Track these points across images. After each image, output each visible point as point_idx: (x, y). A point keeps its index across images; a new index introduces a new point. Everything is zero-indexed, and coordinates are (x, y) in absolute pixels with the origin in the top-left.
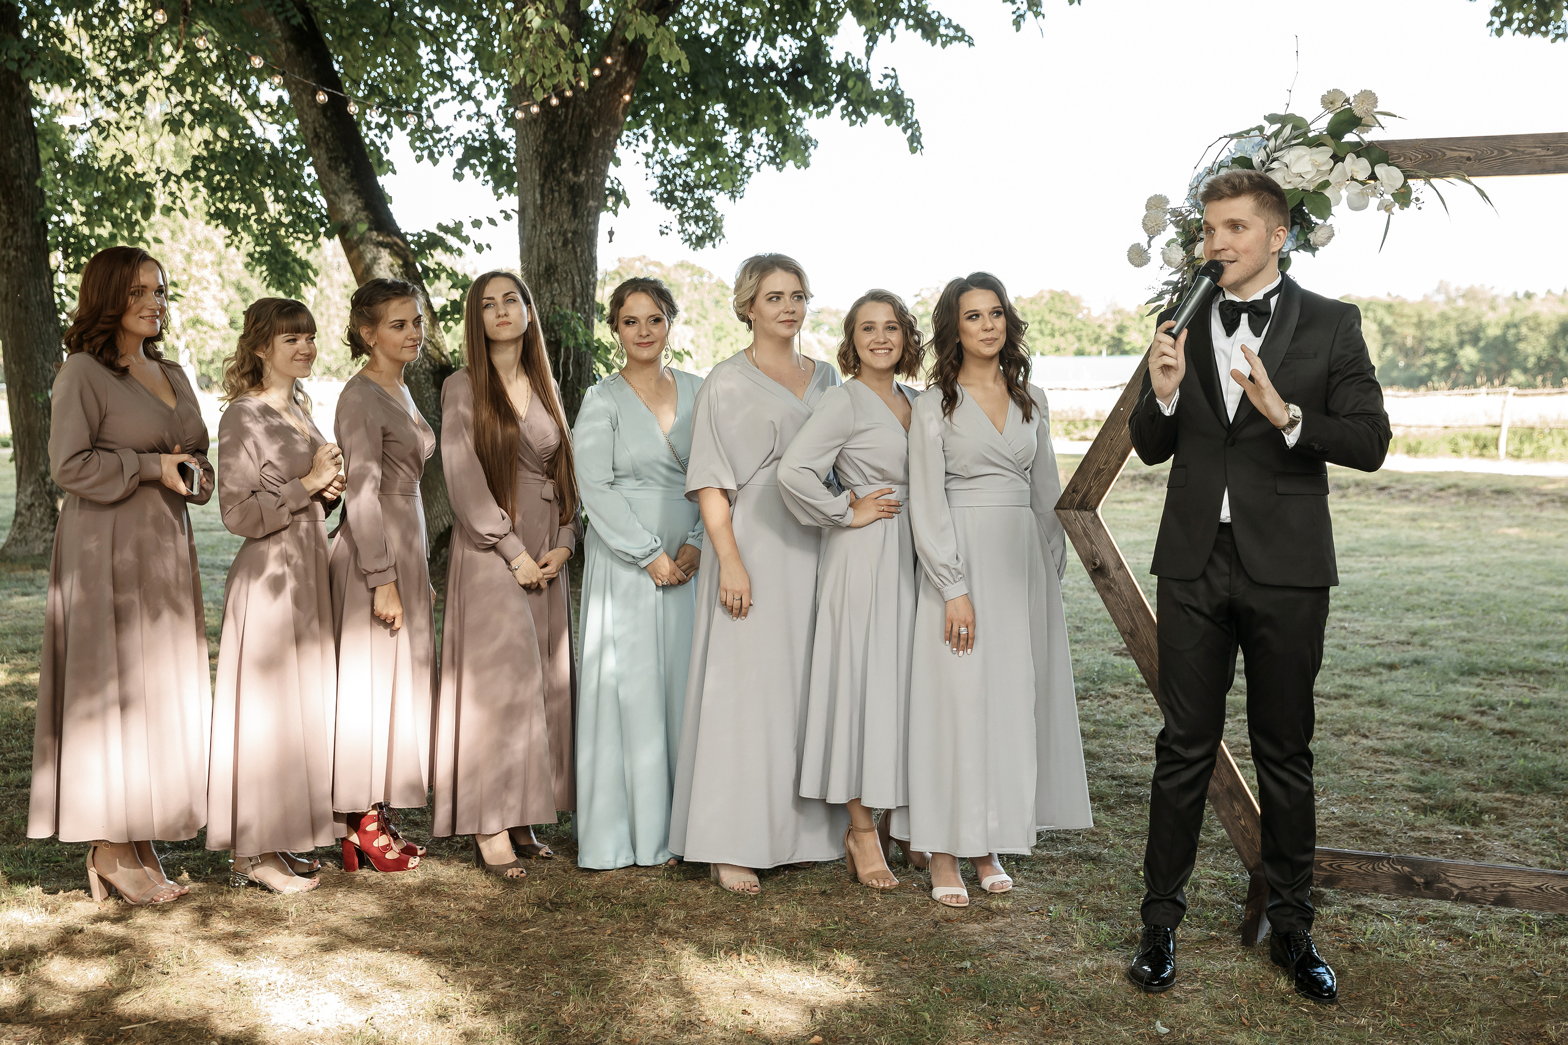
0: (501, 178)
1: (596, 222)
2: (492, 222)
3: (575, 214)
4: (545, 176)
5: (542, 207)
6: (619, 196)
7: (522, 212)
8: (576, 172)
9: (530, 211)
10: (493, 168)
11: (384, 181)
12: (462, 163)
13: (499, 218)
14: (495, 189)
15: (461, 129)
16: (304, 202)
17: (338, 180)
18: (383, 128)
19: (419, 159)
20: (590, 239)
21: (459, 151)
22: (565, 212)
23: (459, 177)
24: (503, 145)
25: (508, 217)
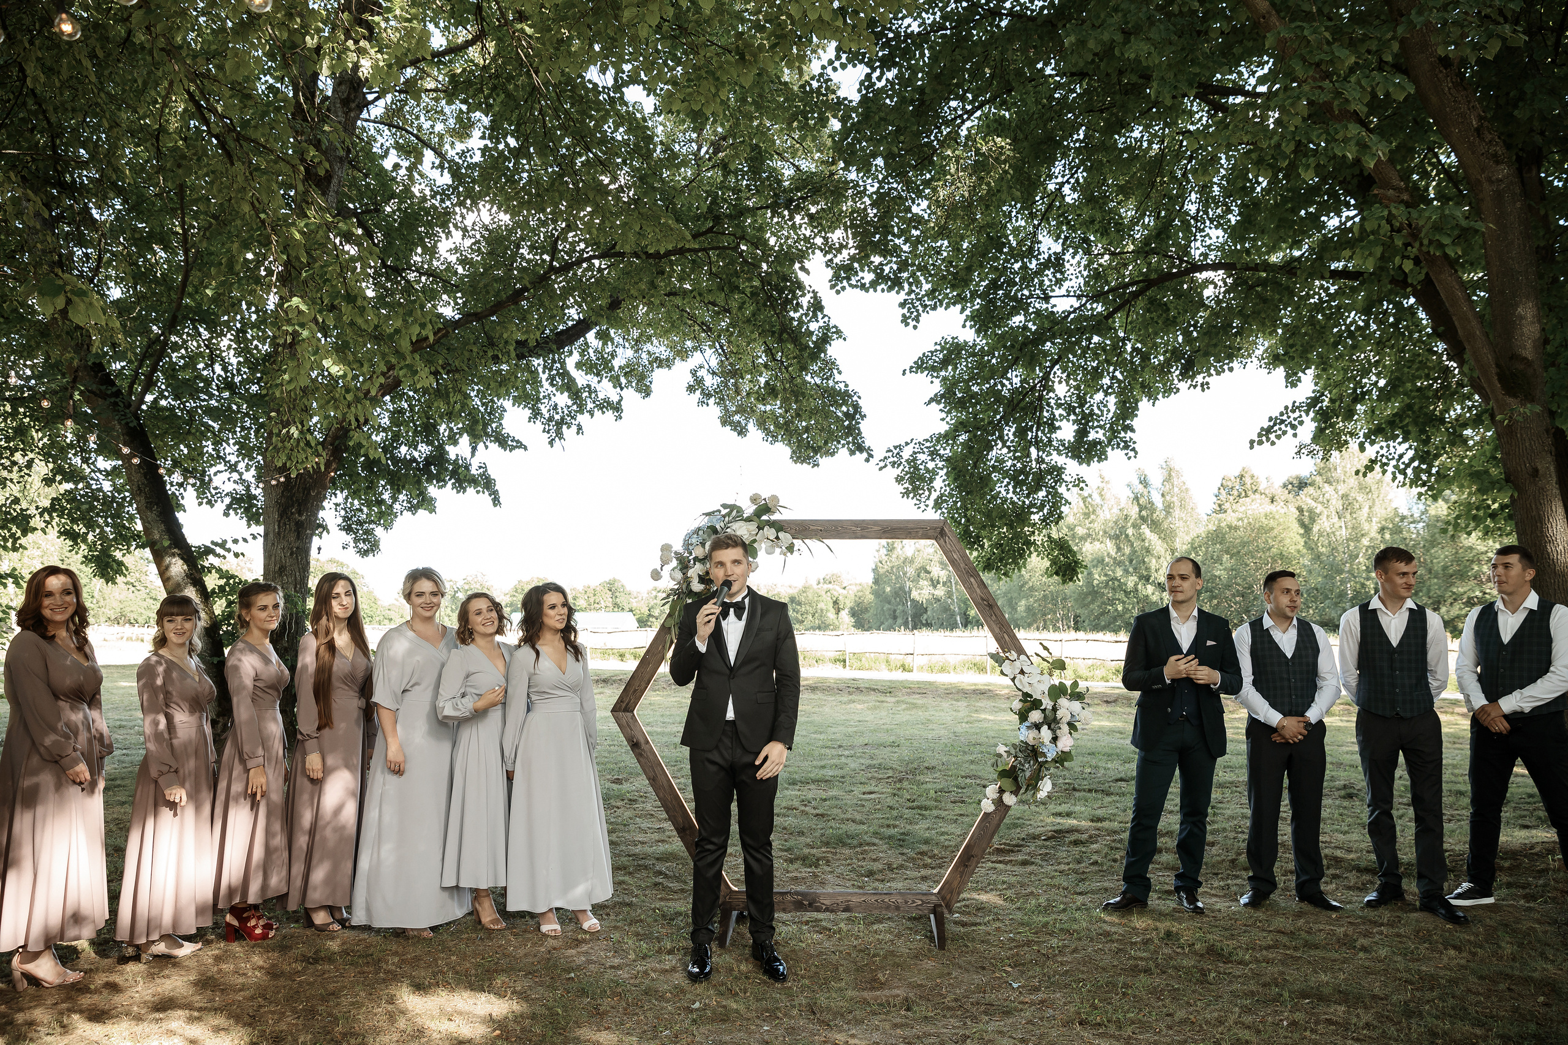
0: (252, 517)
1: (310, 542)
2: (245, 540)
3: (298, 537)
4: (281, 516)
5: (279, 533)
6: (325, 528)
7: (266, 536)
8: (300, 514)
9: (271, 535)
10: (247, 511)
11: (180, 516)
12: (229, 507)
13: (249, 538)
14: (248, 521)
15: (229, 487)
16: (124, 526)
17: (152, 516)
18: (181, 485)
19: (200, 504)
20: (306, 552)
21: (227, 500)
22: (292, 538)
23: (226, 514)
24: (255, 497)
25: (254, 538)
